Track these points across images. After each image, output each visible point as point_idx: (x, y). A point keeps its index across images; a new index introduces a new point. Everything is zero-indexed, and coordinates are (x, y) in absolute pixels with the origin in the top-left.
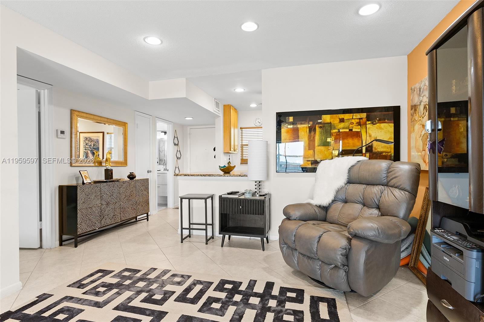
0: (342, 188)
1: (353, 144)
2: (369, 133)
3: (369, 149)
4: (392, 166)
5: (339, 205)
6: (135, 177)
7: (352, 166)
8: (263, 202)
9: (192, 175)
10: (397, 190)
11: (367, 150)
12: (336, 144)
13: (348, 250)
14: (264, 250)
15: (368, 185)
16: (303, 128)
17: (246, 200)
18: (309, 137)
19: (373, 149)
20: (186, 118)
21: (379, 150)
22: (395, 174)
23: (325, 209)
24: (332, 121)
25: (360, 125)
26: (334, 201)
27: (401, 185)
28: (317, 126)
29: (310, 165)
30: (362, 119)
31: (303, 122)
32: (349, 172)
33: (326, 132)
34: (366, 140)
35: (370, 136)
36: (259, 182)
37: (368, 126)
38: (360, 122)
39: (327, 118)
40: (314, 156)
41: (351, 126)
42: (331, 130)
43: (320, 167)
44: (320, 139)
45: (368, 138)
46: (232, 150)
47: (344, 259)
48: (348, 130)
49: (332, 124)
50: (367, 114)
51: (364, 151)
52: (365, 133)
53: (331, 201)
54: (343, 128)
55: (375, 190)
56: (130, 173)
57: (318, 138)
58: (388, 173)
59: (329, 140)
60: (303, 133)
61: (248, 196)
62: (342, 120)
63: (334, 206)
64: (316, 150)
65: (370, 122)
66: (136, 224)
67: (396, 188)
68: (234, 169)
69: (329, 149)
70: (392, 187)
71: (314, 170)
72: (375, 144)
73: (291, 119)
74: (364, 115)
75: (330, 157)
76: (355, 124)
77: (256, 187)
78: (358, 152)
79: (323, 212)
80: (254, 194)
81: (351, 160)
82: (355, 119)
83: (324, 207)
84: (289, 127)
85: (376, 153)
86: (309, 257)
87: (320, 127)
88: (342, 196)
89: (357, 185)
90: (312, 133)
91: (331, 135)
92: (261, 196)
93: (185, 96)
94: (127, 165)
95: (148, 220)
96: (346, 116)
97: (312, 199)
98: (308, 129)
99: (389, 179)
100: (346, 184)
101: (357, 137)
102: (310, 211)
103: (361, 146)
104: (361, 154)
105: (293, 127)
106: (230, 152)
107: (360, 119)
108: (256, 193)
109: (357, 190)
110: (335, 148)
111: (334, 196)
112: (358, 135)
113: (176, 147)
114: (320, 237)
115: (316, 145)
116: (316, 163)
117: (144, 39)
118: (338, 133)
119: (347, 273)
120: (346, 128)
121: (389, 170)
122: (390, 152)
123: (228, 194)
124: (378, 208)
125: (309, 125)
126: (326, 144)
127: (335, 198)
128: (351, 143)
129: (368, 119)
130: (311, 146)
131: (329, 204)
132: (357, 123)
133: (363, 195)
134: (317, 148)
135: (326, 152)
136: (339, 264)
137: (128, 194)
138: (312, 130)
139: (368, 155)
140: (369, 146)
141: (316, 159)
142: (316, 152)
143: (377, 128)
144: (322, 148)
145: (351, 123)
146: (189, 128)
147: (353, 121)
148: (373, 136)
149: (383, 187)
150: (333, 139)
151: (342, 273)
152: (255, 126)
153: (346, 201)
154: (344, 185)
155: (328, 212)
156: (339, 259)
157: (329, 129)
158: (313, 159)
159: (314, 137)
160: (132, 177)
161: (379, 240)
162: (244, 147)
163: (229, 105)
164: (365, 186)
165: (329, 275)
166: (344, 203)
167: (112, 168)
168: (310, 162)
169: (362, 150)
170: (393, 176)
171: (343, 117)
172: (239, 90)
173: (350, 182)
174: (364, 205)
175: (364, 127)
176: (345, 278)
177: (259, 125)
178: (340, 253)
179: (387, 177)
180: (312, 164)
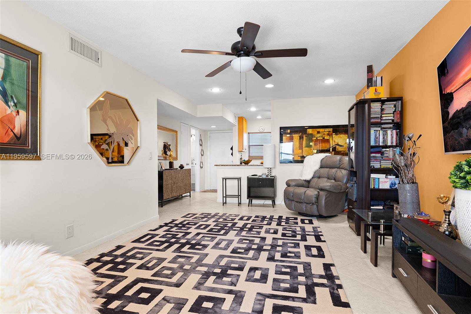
0: (317, 170)
1: (325, 146)
2: (334, 140)
3: (334, 149)
4: (342, 158)
5: (316, 179)
6: (184, 167)
7: (323, 159)
8: (273, 180)
9: (226, 165)
10: (343, 170)
11: (333, 150)
12: (315, 146)
13: (318, 196)
14: (273, 207)
15: (330, 168)
16: (296, 136)
17: (263, 179)
18: (300, 142)
19: (336, 149)
20: (212, 127)
21: (339, 150)
22: (343, 162)
23: (308, 182)
24: (313, 132)
25: (329, 135)
26: (313, 178)
27: (345, 167)
28: (304, 135)
29: (300, 159)
30: (330, 131)
31: (296, 133)
32: (321, 162)
33: (309, 140)
34: (332, 144)
35: (335, 142)
36: (270, 169)
37: (333, 136)
38: (329, 134)
39: (310, 131)
40: (302, 153)
41: (324, 135)
42: (312, 138)
43: (306, 160)
44: (306, 143)
45: (333, 143)
46: (244, 149)
47: (316, 200)
48: (322, 138)
49: (313, 134)
50: (333, 129)
51: (331, 151)
52: (332, 140)
53: (311, 178)
54: (319, 137)
55: (333, 170)
56: (181, 165)
57: (305, 143)
58: (340, 162)
59: (311, 144)
60: (296, 140)
61: (264, 177)
62: (318, 132)
63: (313, 180)
64: (303, 149)
65: (334, 134)
66: (182, 199)
67: (343, 169)
68: (251, 161)
69: (311, 149)
70: (341, 169)
71: (302, 162)
72: (337, 147)
73: (289, 131)
74: (331, 129)
75: (312, 154)
76: (326, 135)
77: (268, 172)
78: (327, 151)
79: (307, 184)
80: (267, 176)
81: (323, 155)
82: (326, 132)
83: (307, 181)
84: (288, 136)
85: (338, 151)
86: (300, 203)
87: (306, 136)
88: (317, 175)
89: (325, 169)
90: (301, 140)
91: (312, 141)
92: (271, 177)
93: (221, 115)
94: (177, 159)
95: (190, 197)
96: (321, 130)
97: (302, 177)
98: (299, 137)
99: (340, 165)
100: (319, 168)
101: (327, 142)
102: (301, 182)
103: (329, 147)
104: (329, 152)
105: (290, 136)
106: (243, 151)
107: (329, 132)
108: (268, 175)
109: (325, 171)
110: (315, 149)
111: (313, 175)
112: (328, 141)
113: (201, 147)
114: (305, 192)
115: (304, 147)
116: (303, 157)
117: (211, 90)
118: (317, 140)
119: (317, 206)
120: (321, 137)
121: (340, 160)
122: (346, 151)
123: (252, 176)
124: (335, 179)
125: (300, 135)
126: (309, 146)
127: (313, 176)
128: (324, 146)
129: (333, 132)
130: (301, 147)
131: (311, 179)
132: (327, 134)
133: (328, 174)
134: (304, 149)
135: (309, 151)
136: (314, 202)
137: (182, 178)
138: (301, 138)
139: (333, 153)
140: (334, 148)
141: (303, 155)
142: (303, 151)
143: (339, 137)
144: (307, 149)
145: (324, 134)
146: (209, 133)
147: (325, 133)
148: (336, 142)
149: (337, 169)
150: (314, 143)
151: (315, 206)
152: (259, 132)
153: (319, 178)
154: (318, 169)
155: (310, 184)
156: (314, 200)
157: (311, 137)
158: (302, 155)
159: (302, 142)
160: (182, 167)
161: (331, 190)
162: (250, 147)
163: (242, 117)
164: (329, 169)
165: (309, 208)
166: (318, 179)
167: (173, 161)
168: (300, 157)
169: (330, 150)
170: (342, 163)
171: (319, 130)
172: (253, 109)
173: (321, 167)
174: (328, 179)
175: (331, 137)
176: (317, 208)
177: (262, 131)
178: (314, 197)
179: (339, 164)
180: (301, 158)
